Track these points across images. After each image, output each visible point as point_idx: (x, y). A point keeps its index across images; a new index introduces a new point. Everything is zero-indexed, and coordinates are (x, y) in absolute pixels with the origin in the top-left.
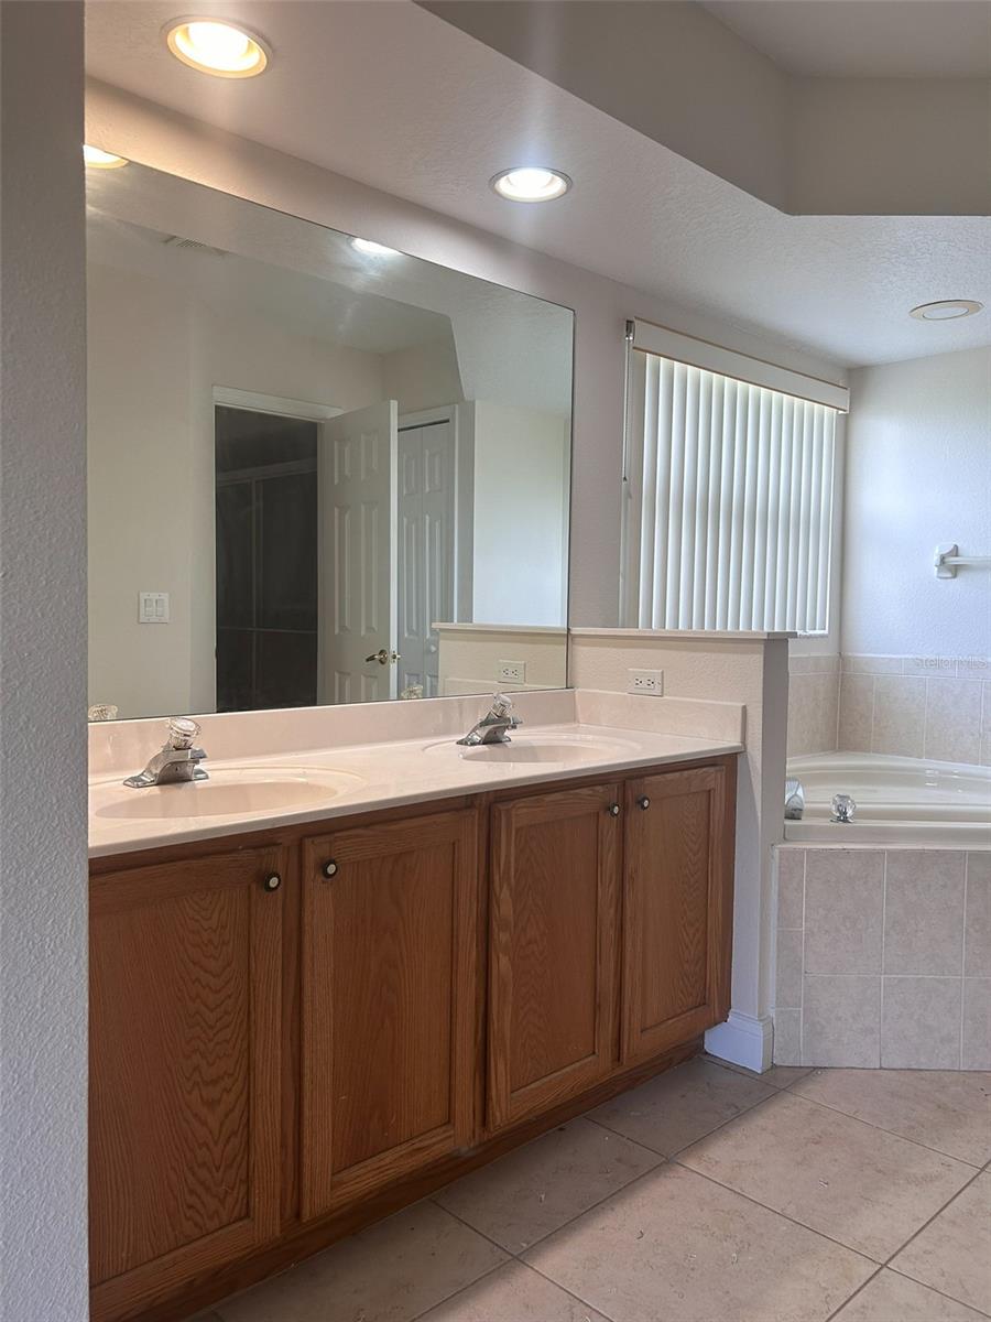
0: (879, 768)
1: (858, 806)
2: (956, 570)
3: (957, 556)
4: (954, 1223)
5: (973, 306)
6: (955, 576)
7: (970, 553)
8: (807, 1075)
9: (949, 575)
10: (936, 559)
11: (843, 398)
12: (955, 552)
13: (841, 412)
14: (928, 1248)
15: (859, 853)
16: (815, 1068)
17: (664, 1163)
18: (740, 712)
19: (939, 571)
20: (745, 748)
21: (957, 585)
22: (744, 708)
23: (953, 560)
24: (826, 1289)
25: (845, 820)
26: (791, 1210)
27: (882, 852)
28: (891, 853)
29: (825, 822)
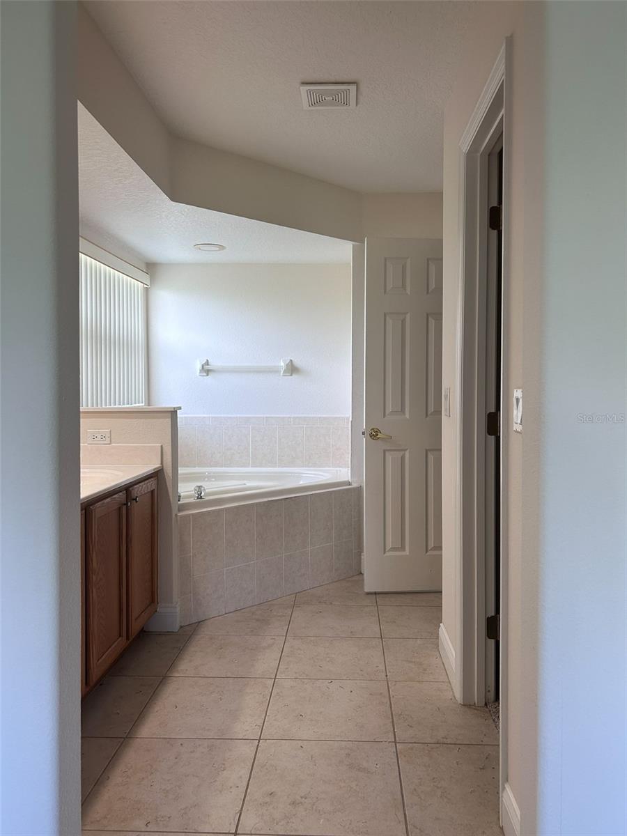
0: (194, 473)
1: (207, 491)
2: (208, 372)
3: (208, 365)
4: (288, 656)
5: (222, 248)
6: (208, 375)
7: (214, 363)
8: (197, 626)
9: (205, 374)
10: (199, 367)
11: (146, 278)
12: (207, 363)
13: (145, 286)
14: (286, 667)
15: (214, 511)
16: (199, 622)
17: (162, 679)
18: (160, 448)
19: (200, 372)
20: (163, 466)
21: (209, 380)
22: (162, 446)
23: (206, 367)
24: (261, 694)
25: (201, 498)
26: (229, 675)
27: (222, 510)
28: (226, 509)
29: (192, 500)
